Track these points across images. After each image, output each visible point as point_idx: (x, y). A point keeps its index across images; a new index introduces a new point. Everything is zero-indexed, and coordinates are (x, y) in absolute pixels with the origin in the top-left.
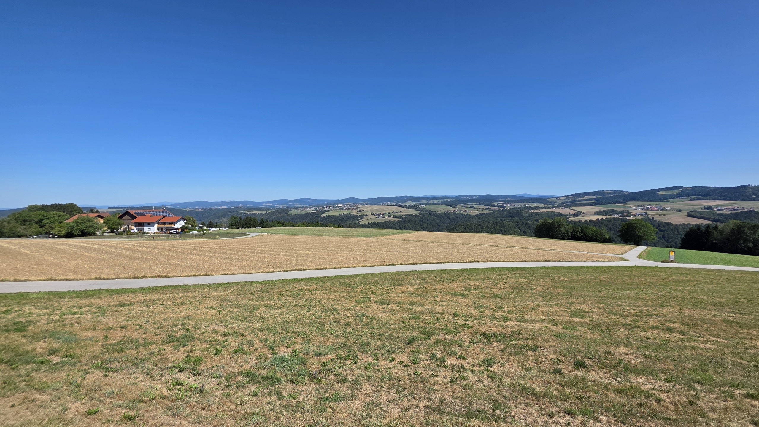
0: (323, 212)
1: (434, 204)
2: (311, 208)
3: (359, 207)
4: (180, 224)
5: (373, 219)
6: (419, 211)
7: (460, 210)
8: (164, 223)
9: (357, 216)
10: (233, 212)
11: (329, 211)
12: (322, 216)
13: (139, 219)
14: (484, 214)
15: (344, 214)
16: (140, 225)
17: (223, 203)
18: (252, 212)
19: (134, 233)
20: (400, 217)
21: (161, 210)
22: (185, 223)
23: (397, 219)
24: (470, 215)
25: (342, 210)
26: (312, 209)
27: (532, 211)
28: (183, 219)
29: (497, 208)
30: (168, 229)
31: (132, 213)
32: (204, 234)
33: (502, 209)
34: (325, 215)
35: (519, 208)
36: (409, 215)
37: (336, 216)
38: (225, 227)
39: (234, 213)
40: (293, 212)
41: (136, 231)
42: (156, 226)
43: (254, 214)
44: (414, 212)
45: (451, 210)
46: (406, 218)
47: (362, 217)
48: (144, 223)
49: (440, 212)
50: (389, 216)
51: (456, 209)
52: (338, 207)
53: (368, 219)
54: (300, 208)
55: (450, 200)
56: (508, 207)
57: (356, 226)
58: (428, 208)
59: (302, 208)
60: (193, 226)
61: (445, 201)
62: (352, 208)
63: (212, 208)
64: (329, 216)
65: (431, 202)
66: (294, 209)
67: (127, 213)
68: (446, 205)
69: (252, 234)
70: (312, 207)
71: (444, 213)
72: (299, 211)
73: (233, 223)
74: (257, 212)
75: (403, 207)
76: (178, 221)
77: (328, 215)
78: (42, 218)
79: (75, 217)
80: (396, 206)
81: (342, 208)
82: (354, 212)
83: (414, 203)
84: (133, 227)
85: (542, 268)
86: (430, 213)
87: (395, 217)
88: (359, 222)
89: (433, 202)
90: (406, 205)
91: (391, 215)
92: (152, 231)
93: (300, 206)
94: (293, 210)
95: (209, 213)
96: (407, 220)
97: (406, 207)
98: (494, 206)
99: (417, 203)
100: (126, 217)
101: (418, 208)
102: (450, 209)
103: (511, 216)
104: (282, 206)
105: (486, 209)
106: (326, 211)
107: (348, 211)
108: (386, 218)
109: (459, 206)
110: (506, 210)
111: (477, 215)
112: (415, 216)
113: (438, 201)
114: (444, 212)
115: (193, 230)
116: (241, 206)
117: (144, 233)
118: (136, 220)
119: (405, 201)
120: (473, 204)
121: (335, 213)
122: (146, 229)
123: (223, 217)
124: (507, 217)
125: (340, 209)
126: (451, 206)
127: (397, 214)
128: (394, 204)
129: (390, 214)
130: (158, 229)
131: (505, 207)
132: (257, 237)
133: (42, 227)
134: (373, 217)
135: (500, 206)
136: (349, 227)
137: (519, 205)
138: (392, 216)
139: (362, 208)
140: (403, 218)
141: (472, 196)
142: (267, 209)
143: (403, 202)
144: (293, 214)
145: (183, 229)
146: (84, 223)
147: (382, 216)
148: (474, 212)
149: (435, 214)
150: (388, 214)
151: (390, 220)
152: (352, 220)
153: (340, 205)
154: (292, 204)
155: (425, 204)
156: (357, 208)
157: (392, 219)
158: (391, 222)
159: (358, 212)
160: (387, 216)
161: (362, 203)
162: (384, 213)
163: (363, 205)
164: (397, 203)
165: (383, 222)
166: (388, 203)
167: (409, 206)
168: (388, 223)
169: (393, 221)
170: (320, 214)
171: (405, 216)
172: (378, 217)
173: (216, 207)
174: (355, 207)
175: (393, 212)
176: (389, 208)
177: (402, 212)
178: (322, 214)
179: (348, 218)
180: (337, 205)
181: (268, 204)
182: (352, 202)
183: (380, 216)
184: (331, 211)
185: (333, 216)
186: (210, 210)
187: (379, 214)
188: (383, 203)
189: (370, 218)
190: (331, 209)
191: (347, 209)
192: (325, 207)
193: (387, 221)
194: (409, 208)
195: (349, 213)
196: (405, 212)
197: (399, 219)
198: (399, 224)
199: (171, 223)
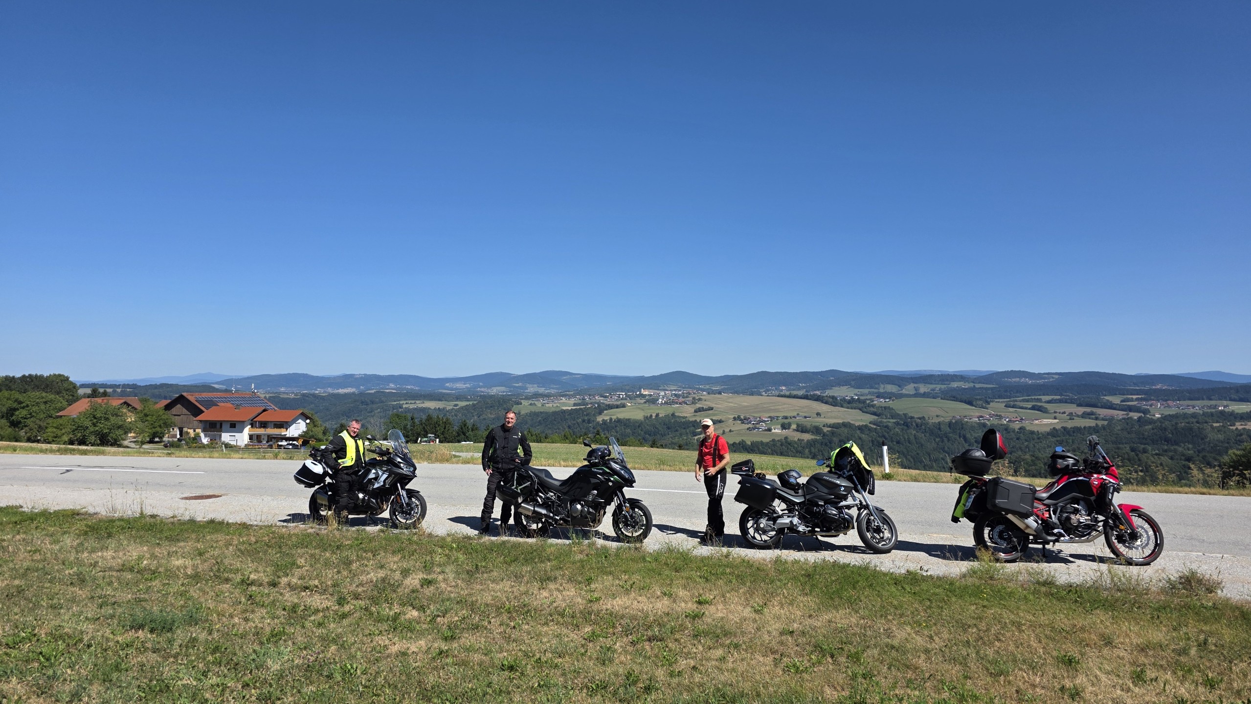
0: (601, 409)
1: (917, 395)
2: (569, 397)
3: (700, 399)
4: (297, 428)
5: (741, 432)
6: (874, 414)
7: (1000, 417)
10: (373, 402)
11: (617, 407)
12: (600, 419)
14: (1077, 430)
15: (657, 415)
18: (420, 404)
20: (817, 430)
23: (807, 437)
24: (1032, 432)
25: (652, 406)
26: (572, 401)
27: (1239, 426)
29: (1119, 414)
33: (1135, 416)
34: (607, 418)
35: (1194, 415)
36: (845, 425)
37: (636, 421)
39: (374, 406)
40: (524, 407)
43: (423, 410)
44: (858, 418)
45: (973, 414)
46: (833, 433)
49: (937, 420)
50: (784, 427)
51: (986, 414)
52: (644, 396)
54: (543, 396)
55: (966, 385)
56: (1158, 411)
58: (900, 406)
59: (548, 396)
61: (954, 389)
62: (681, 399)
63: (319, 391)
64: (619, 421)
65: (909, 389)
66: (527, 398)
68: (955, 399)
70: (574, 396)
71: (950, 424)
72: (540, 405)
74: (431, 405)
75: (826, 403)
76: (294, 421)
77: (614, 417)
80: (805, 397)
81: (653, 401)
82: (687, 412)
83: (856, 391)
86: (907, 422)
87: (802, 429)
89: (916, 389)
90: (833, 397)
91: (789, 425)
93: (542, 390)
94: (525, 403)
97: (833, 402)
98: (1111, 407)
99: (866, 391)
101: (869, 406)
102: (967, 413)
103: (1167, 440)
104: (495, 391)
105: (1085, 415)
106: (610, 407)
107: (669, 410)
108: (777, 430)
109: (997, 406)
110: (1151, 422)
111: (1054, 433)
112: (861, 428)
113: (932, 386)
114: (947, 420)
116: (391, 388)
119: (831, 385)
120: (1040, 400)
121: (633, 412)
124: (1154, 442)
125: (648, 401)
126: (970, 403)
127: (808, 423)
128: (801, 393)
129: (786, 421)
131: (1145, 412)
134: (739, 426)
135: (1130, 409)
137: (1197, 407)
138: (794, 426)
139: (708, 400)
140: (824, 435)
141: (1039, 376)
142: (458, 398)
143: (824, 388)
144: (523, 412)
147: (764, 426)
148: (1045, 423)
149: (921, 425)
150: (781, 421)
151: (786, 438)
152: (681, 434)
153: (646, 393)
154: (520, 384)
155: (890, 396)
156: (694, 402)
157: (793, 435)
158: (789, 444)
159: (696, 411)
160: (779, 426)
161: (708, 387)
162: (770, 417)
163: (709, 393)
164: (806, 391)
165: (768, 443)
166: (782, 390)
167: (844, 400)
168: (782, 445)
169: (796, 439)
170: (594, 415)
171: (830, 426)
172: (754, 429)
173: (330, 390)
174: (687, 397)
175: (795, 414)
176: (785, 404)
177: (822, 416)
178: (600, 413)
179: (668, 428)
180: (640, 392)
181: (459, 385)
182: (680, 384)
183: (758, 426)
184: (624, 406)
185: (629, 419)
186: (314, 395)
187: (755, 418)
188: (768, 390)
189: (730, 431)
190: (623, 401)
191: (666, 403)
192: (606, 397)
193: (777, 439)
194: (842, 406)
195: (673, 415)
196: (831, 418)
197: (813, 437)
198: (813, 450)
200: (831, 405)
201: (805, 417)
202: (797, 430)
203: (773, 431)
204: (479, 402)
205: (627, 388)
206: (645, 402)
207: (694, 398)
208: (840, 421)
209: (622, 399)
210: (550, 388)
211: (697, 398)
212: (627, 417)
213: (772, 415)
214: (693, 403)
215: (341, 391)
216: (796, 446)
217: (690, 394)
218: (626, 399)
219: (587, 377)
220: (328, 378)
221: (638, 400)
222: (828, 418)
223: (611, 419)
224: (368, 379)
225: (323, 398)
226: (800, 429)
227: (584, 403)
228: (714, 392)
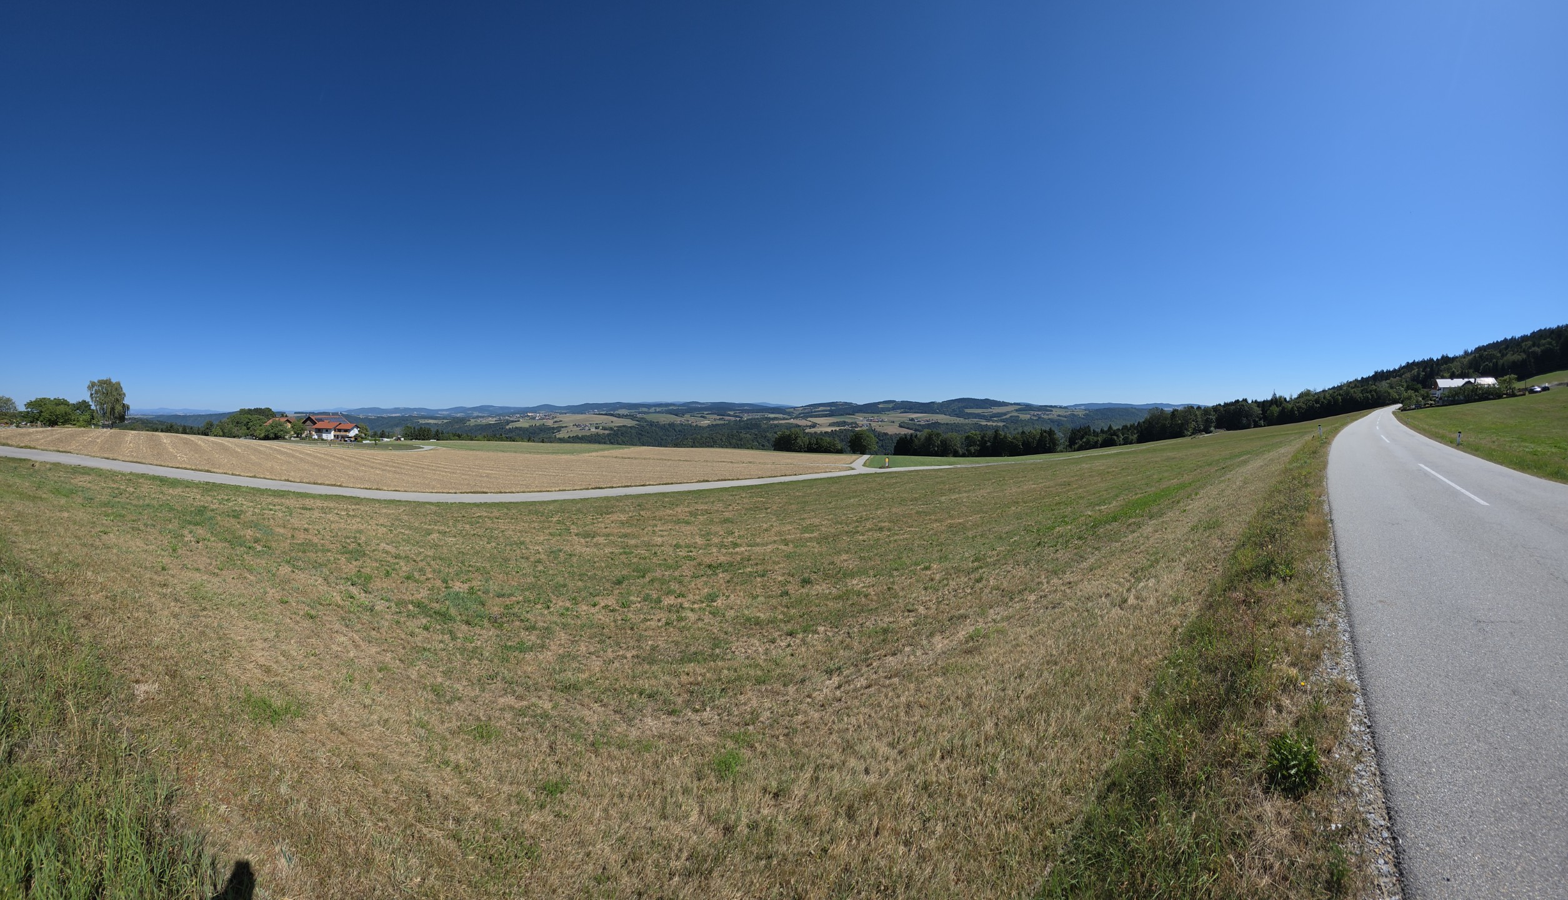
0: (508, 422)
1: (656, 412)
2: (493, 417)
4: (354, 433)
5: (575, 432)
7: (688, 421)
8: (340, 430)
9: (553, 428)
10: (407, 420)
12: (507, 427)
13: (319, 425)
14: (717, 425)
15: (536, 425)
16: (318, 431)
17: (396, 410)
19: (315, 439)
20: (611, 429)
21: (335, 417)
22: (359, 431)
23: (607, 432)
25: (533, 421)
26: (495, 419)
27: (771, 422)
28: (358, 427)
29: (733, 419)
30: (343, 437)
31: (313, 418)
32: (376, 444)
33: (738, 419)
34: (511, 427)
35: (758, 419)
36: (624, 426)
37: (525, 428)
39: (408, 422)
40: (472, 422)
41: (316, 437)
42: (333, 432)
44: (629, 423)
45: (678, 420)
46: (618, 430)
47: (559, 429)
48: (322, 430)
49: (664, 423)
50: (596, 428)
51: (682, 419)
53: (568, 432)
55: (676, 408)
56: (746, 417)
57: (551, 440)
58: (649, 417)
59: (483, 417)
60: (365, 435)
62: (547, 417)
63: (384, 415)
64: (516, 428)
65: (652, 410)
66: (473, 418)
67: (309, 419)
68: (671, 414)
69: (426, 448)
70: (495, 417)
71: (669, 424)
72: (479, 421)
74: (432, 421)
75: (614, 416)
76: (352, 429)
78: (248, 421)
79: (271, 421)
80: (606, 414)
81: (534, 418)
82: (550, 423)
83: (629, 411)
84: (314, 433)
85: (778, 483)
86: (651, 424)
87: (604, 429)
88: (556, 436)
89: (655, 410)
91: (599, 427)
92: (329, 439)
93: (480, 414)
94: (472, 420)
95: (381, 422)
96: (619, 433)
97: (619, 416)
98: (730, 415)
99: (633, 411)
100: (309, 423)
101: (635, 418)
102: (675, 419)
103: (749, 428)
105: (720, 419)
106: (513, 422)
107: (541, 422)
108: (593, 430)
109: (687, 416)
110: (743, 421)
111: (709, 426)
112: (630, 427)
113: (662, 408)
115: (366, 439)
117: (323, 440)
118: (316, 426)
119: (617, 409)
120: (703, 413)
121: (524, 424)
122: (325, 436)
123: (397, 425)
124: (744, 429)
126: (677, 415)
127: (607, 426)
129: (597, 425)
130: (335, 436)
131: (741, 418)
132: (432, 451)
133: (248, 429)
134: (575, 428)
135: (736, 416)
136: (543, 442)
137: (758, 416)
138: (601, 428)
139: (560, 417)
140: (614, 431)
143: (614, 411)
144: (471, 425)
145: (356, 438)
146: (277, 427)
147: (587, 428)
148: (705, 423)
149: (657, 425)
150: (595, 425)
151: (597, 433)
152: (547, 433)
153: (530, 414)
154: (470, 412)
155: (645, 413)
156: (553, 418)
157: (601, 432)
159: (553, 423)
161: (561, 411)
162: (590, 425)
163: (560, 414)
164: (604, 412)
165: (589, 435)
166: (595, 412)
167: (623, 415)
168: (595, 436)
170: (504, 427)
171: (617, 427)
172: (582, 431)
173: (389, 415)
175: (600, 422)
176: (597, 418)
177: (613, 423)
179: (541, 430)
180: (527, 414)
181: (444, 413)
182: (547, 411)
183: (584, 429)
184: (519, 421)
185: (522, 427)
186: (381, 417)
188: (589, 412)
189: (571, 432)
192: (511, 417)
195: (543, 424)
197: (610, 432)
199: (346, 431)
201: (606, 423)
203: (591, 430)
204: (453, 419)
205: (522, 413)
206: (530, 419)
208: (622, 425)
209: (519, 418)
210: (484, 414)
211: (555, 416)
212: (519, 427)
213: (590, 423)
215: (394, 415)
216: (601, 436)
217: (551, 415)
219: (501, 408)
221: (526, 418)
222: (615, 424)
227: (500, 420)
228: (562, 414)
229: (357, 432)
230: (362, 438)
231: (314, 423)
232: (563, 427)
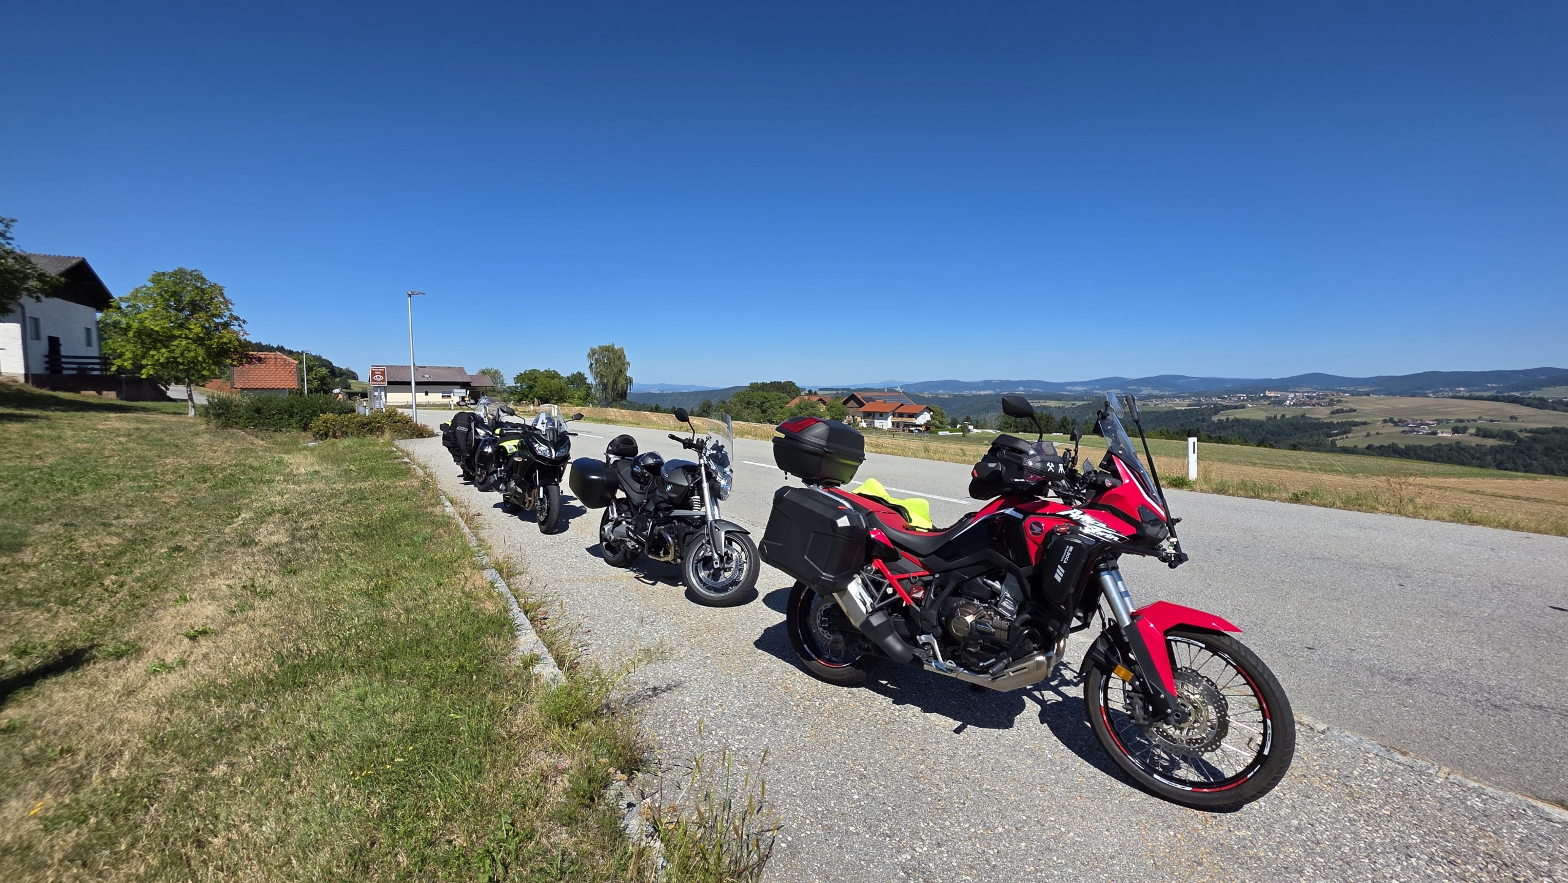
0: (1217, 410)
2: (1184, 398)
3: (1339, 401)
4: (924, 418)
5: (1390, 435)
8: (901, 415)
9: (1330, 426)
11: (1236, 407)
12: (1215, 419)
13: (868, 407)
15: (1283, 416)
16: (868, 415)
18: (1043, 403)
20: (1508, 435)
21: (896, 394)
22: (931, 416)
25: (1278, 407)
26: (1187, 402)
28: (929, 410)
30: (906, 425)
31: (859, 397)
32: (963, 436)
34: (1224, 418)
36: (1556, 430)
37: (1256, 422)
38: (992, 429)
41: (863, 425)
42: (890, 419)
46: (1534, 440)
47: (1346, 428)
48: (874, 413)
50: (1457, 431)
52: (1266, 398)
53: (1368, 435)
54: (1156, 397)
59: (1161, 397)
60: (942, 422)
62: (1315, 401)
63: (966, 393)
64: (1236, 420)
66: (1139, 400)
67: (853, 397)
70: (1189, 397)
72: (1152, 404)
73: (1006, 423)
74: (1050, 404)
75: (1528, 405)
76: (921, 413)
77: (1231, 418)
78: (764, 400)
79: (797, 400)
80: (1495, 399)
81: (1279, 402)
82: (1322, 413)
84: (859, 419)
87: (1483, 433)
88: (1333, 442)
91: (1466, 429)
92: (885, 428)
93: (1156, 392)
94: (1137, 403)
95: (961, 404)
97: (1542, 404)
100: (852, 403)
106: (1228, 408)
107: (1299, 411)
108: (1445, 434)
115: (943, 429)
116: (1021, 391)
117: (873, 429)
118: (863, 408)
119: (1541, 385)
121: (1254, 413)
122: (878, 424)
125: (1273, 403)
127: (1495, 427)
128: (1486, 394)
129: (1461, 425)
130: (893, 423)
133: (764, 412)
134: (1390, 429)
138: (1473, 431)
139: (1349, 402)
140: (1520, 440)
142: (1076, 398)
145: (928, 427)
146: (807, 409)
147: (1426, 428)
150: (1453, 424)
151: (1458, 443)
152: (1311, 436)
153: (1273, 395)
154: (1134, 387)
156: (1331, 403)
157: (1469, 439)
158: (1462, 449)
159: (1332, 413)
160: (1450, 430)
161: (1352, 388)
162: (1435, 420)
163: (1352, 395)
164: (1498, 392)
165: (1430, 447)
166: (1460, 392)
168: (1451, 450)
169: (1474, 445)
170: (1209, 415)
171: (1530, 431)
172: (1411, 432)
173: (974, 392)
174: (1323, 399)
175: (1475, 417)
176: (1460, 406)
177: (1520, 420)
178: (1216, 414)
179: (1296, 429)
180: (1265, 393)
181: (1079, 388)
182: (1316, 386)
183: (1417, 429)
184: (1243, 407)
185: (1248, 420)
186: (962, 396)
187: (1414, 421)
188: (1438, 392)
189: (1378, 433)
190: (1243, 403)
191: (1294, 404)
192: (1224, 398)
193: (1443, 443)
194: (1554, 409)
195: (1303, 416)
196: (1535, 422)
197: (1501, 443)
198: (1499, 457)
199: (911, 416)
200: (1537, 407)
201: (1492, 421)
202: (1477, 435)
203: (1440, 435)
204: (1094, 402)
205: (1250, 390)
206: (1269, 404)
207: (1332, 400)
208: (1550, 426)
209: (1243, 400)
210: (1164, 391)
211: (1336, 399)
212: (1246, 417)
213: (1440, 417)
214: (1329, 405)
215: (982, 393)
216: (1472, 451)
217: (1327, 395)
218: (1247, 400)
219: (1203, 380)
220: (973, 383)
221: (1262, 402)
222: (1529, 422)
223: (1228, 419)
224: (1002, 384)
225: (968, 398)
226: (1481, 433)
227: (1199, 403)
228: (1359, 394)
229: (929, 419)
230: (937, 427)
231: (861, 404)
232: (1356, 424)
